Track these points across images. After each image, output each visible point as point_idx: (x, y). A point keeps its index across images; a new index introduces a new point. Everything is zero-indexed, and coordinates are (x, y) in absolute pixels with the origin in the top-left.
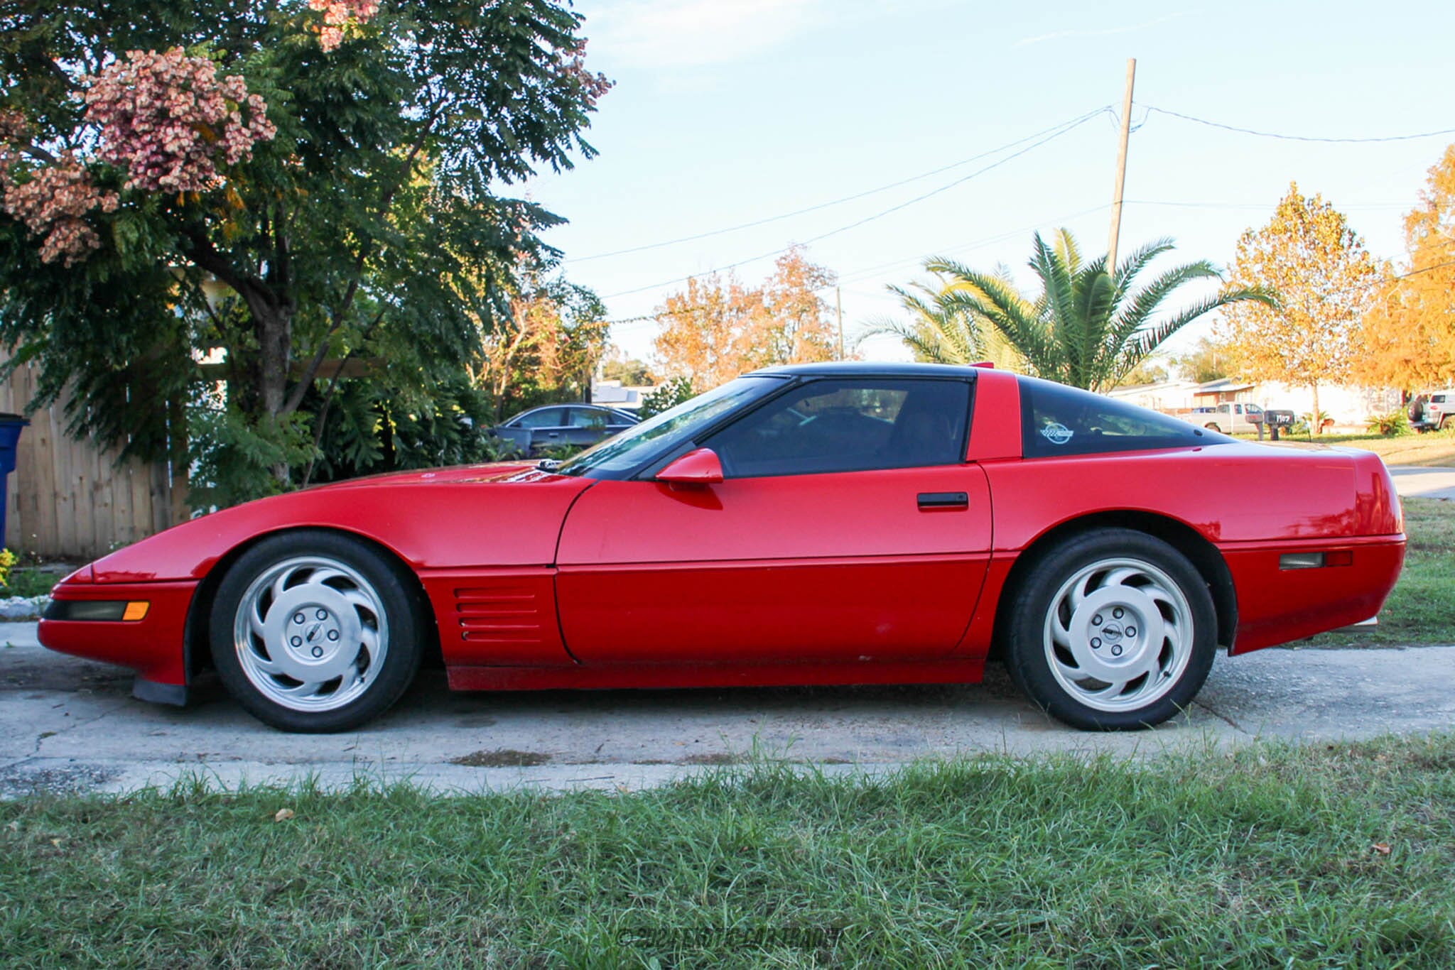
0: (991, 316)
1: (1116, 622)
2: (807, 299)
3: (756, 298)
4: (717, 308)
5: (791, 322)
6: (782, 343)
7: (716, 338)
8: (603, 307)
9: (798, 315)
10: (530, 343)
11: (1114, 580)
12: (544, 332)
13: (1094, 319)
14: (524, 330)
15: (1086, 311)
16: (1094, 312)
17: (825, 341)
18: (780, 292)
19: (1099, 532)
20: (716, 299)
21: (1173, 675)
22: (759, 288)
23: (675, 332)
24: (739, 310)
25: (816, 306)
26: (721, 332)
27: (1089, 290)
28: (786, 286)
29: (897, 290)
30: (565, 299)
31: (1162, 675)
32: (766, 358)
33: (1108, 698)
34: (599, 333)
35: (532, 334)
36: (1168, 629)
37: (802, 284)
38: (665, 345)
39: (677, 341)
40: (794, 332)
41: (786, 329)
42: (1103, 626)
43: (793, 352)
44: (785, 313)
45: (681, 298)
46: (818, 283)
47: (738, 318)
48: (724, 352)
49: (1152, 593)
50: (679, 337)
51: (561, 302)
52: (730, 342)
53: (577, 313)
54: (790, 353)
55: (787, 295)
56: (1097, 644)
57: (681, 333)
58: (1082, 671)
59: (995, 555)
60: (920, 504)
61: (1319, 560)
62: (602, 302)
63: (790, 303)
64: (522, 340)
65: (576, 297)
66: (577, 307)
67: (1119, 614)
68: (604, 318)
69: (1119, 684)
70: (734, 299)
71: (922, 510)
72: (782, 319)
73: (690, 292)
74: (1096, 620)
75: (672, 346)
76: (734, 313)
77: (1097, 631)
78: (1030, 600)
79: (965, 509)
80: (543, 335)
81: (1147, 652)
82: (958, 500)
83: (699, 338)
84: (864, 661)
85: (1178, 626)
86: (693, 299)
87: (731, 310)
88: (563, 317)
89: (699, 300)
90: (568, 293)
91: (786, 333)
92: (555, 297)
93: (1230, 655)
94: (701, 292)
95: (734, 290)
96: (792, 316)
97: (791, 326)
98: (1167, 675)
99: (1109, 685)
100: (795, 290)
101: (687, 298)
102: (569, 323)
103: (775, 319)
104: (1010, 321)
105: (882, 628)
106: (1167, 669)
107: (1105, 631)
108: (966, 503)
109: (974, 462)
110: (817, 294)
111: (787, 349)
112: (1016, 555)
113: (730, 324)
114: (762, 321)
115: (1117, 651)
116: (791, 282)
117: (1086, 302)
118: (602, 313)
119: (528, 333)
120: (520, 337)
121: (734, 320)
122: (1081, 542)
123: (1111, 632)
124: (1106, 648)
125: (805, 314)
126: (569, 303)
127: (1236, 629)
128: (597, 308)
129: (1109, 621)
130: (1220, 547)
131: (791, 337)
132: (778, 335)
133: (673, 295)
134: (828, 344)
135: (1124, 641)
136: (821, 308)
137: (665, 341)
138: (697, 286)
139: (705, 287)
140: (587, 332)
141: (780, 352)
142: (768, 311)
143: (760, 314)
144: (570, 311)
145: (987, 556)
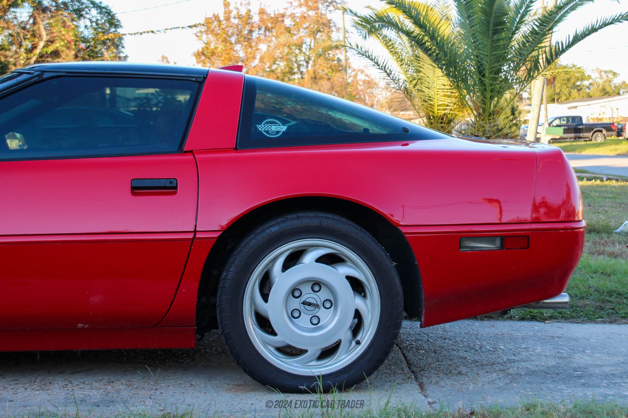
0: (408, 34)
1: (313, 295)
2: (321, 21)
3: (278, 19)
4: (248, 28)
5: (308, 40)
6: (301, 58)
7: (246, 52)
8: (118, 21)
9: (314, 34)
10: (50, 49)
11: (309, 258)
12: (63, 40)
13: (495, 37)
14: (45, 38)
15: (489, 30)
16: (496, 32)
17: (336, 57)
18: (299, 15)
19: (294, 216)
20: (246, 19)
21: (363, 343)
22: (282, 12)
23: (212, 46)
24: (267, 29)
25: (330, 27)
26: (251, 47)
27: (491, 14)
28: (304, 9)
29: (351, 11)
30: (83, 13)
31: (354, 343)
32: (287, 70)
33: (305, 364)
34: (114, 44)
35: (52, 42)
36: (359, 302)
37: (317, 8)
38: (203, 58)
39: (213, 54)
40: (310, 49)
41: (304, 46)
42: (303, 299)
43: (310, 65)
44: (302, 33)
45: (217, 17)
46: (331, 8)
47: (265, 36)
48: (253, 65)
49: (344, 270)
50: (215, 51)
51: (80, 16)
52: (258, 57)
53: (94, 24)
54: (307, 67)
55: (304, 17)
56: (296, 314)
57: (216, 48)
58: (280, 339)
59: (198, 236)
60: (133, 188)
61: (498, 243)
62: (118, 16)
63: (307, 24)
64: (44, 47)
65: (94, 12)
66: (94, 19)
67: (316, 288)
68: (119, 30)
69: (314, 350)
70: (262, 20)
71: (134, 194)
72: (300, 38)
73: (225, 13)
74: (294, 292)
75: (209, 58)
76: (262, 32)
77: (296, 304)
78: (231, 275)
79: (175, 193)
80: (62, 43)
81: (339, 322)
82: (168, 185)
83: (232, 52)
84: (83, 329)
85: (368, 300)
86: (228, 19)
87: (260, 29)
88: (82, 29)
89: (233, 20)
90: (87, 7)
91: (304, 50)
92: (75, 11)
93: (421, 326)
94: (234, 13)
95: (262, 12)
96: (309, 36)
97: (308, 44)
98: (358, 343)
99: (305, 351)
100: (312, 13)
101: (222, 18)
102: (88, 33)
103: (295, 38)
104: (426, 38)
105: (96, 299)
106: (358, 338)
107: (304, 303)
108: (176, 188)
109: (191, 152)
110: (329, 16)
111: (305, 64)
112: (216, 235)
113: (259, 40)
114: (283, 39)
115: (315, 321)
116: (309, 6)
117: (489, 23)
118: (116, 26)
119: (48, 41)
120: (42, 44)
121: (263, 37)
122: (278, 223)
123: (310, 304)
124: (304, 320)
125: (319, 34)
126: (88, 16)
127: (423, 303)
128: (113, 22)
129: (308, 294)
130: (404, 230)
131: (307, 53)
132: (297, 51)
133: (210, 15)
134: (339, 60)
135: (322, 313)
136: (334, 29)
137: (203, 54)
138: (231, 8)
139: (237, 8)
140: (104, 43)
141: (299, 66)
142: (288, 30)
143: (281, 33)
144: (88, 23)
145: (191, 236)
